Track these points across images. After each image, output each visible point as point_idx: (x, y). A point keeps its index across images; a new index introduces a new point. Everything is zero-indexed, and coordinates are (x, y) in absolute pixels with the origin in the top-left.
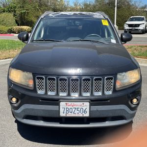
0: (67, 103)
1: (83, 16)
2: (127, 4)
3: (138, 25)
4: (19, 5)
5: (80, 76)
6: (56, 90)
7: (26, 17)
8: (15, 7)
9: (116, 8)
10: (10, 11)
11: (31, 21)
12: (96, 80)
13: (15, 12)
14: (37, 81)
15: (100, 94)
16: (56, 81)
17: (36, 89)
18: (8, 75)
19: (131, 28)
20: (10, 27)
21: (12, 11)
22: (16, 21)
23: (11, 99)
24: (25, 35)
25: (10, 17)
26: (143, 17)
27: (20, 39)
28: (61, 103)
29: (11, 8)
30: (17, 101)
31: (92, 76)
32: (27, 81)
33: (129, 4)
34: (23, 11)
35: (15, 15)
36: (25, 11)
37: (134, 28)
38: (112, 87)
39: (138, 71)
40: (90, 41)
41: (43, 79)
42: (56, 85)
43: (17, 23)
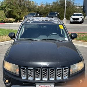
0: (40, 85)
1: (48, 23)
2: (71, 5)
3: (78, 19)
4: (8, 6)
5: (48, 68)
6: (33, 76)
7: (12, 13)
8: (5, 7)
9: (65, 8)
10: (2, 9)
11: (15, 15)
12: (58, 70)
13: (5, 10)
14: (21, 70)
15: (60, 78)
16: (33, 71)
17: (21, 75)
18: (3, 65)
19: (74, 20)
20: (2, 19)
21: (4, 9)
22: (6, 15)
23: (5, 81)
24: (13, 35)
25: (2, 13)
26: (81, 13)
27: (10, 37)
28: (36, 85)
29: (3, 7)
30: (9, 82)
31: (55, 67)
32: (15, 69)
33: (72, 5)
34: (10, 10)
35: (5, 12)
36: (11, 9)
37: (76, 20)
38: (68, 74)
39: (83, 62)
40: (53, 40)
41: (25, 69)
42: (33, 73)
43: (6, 16)
